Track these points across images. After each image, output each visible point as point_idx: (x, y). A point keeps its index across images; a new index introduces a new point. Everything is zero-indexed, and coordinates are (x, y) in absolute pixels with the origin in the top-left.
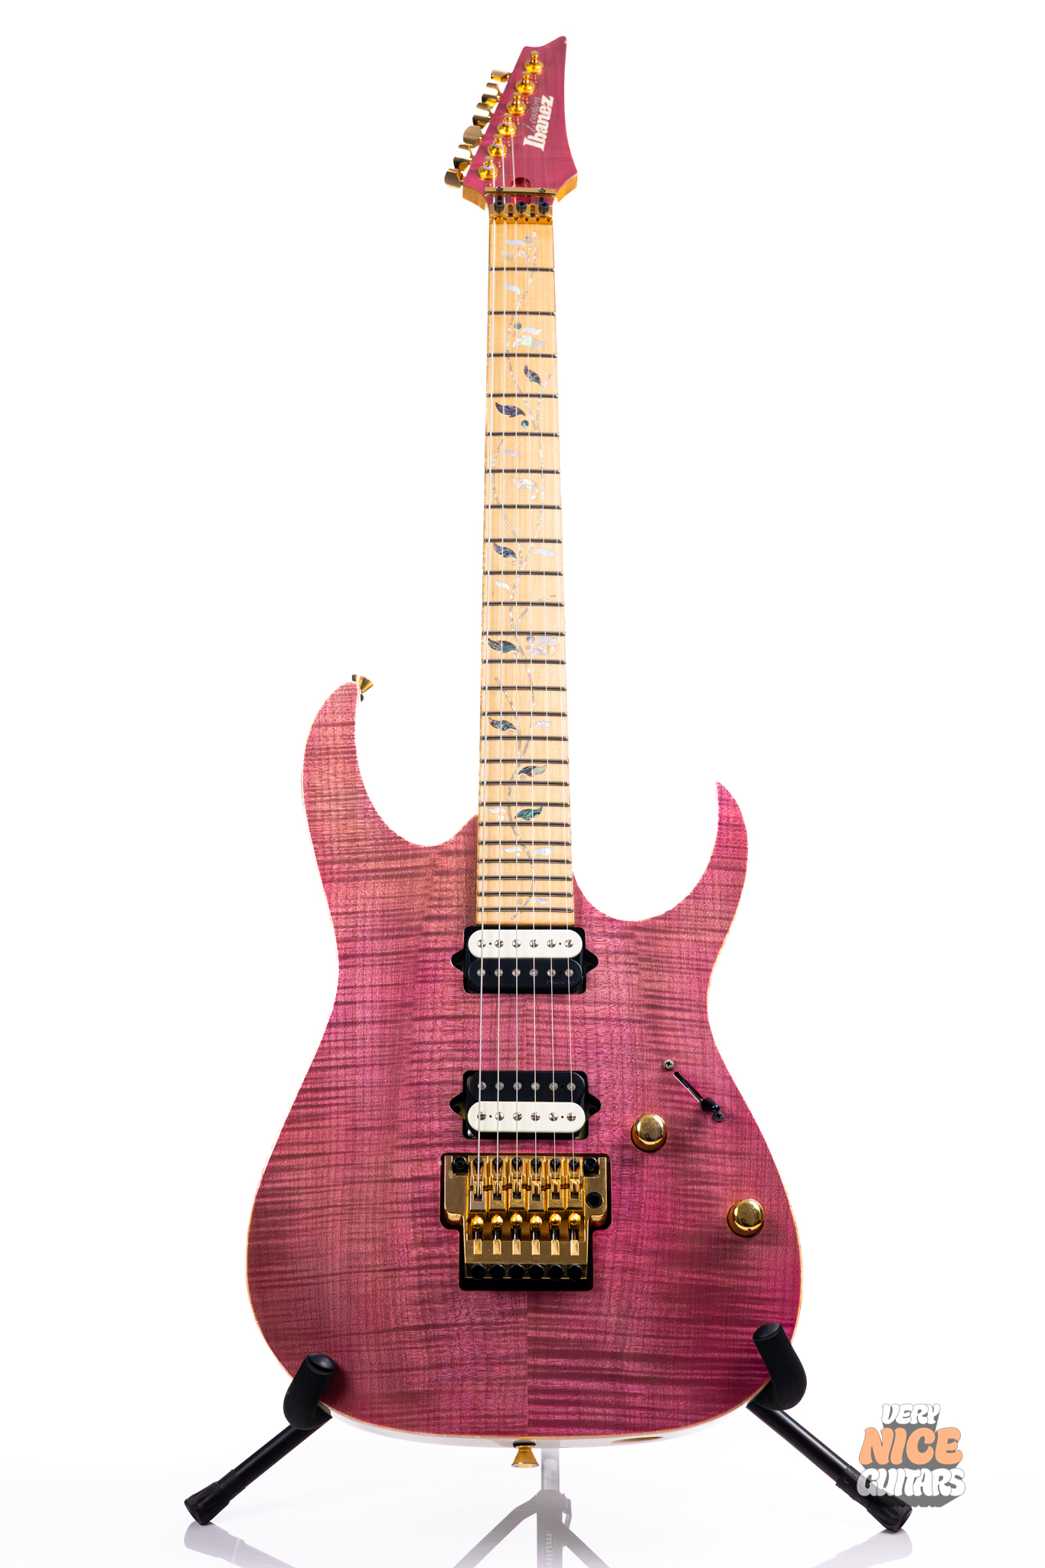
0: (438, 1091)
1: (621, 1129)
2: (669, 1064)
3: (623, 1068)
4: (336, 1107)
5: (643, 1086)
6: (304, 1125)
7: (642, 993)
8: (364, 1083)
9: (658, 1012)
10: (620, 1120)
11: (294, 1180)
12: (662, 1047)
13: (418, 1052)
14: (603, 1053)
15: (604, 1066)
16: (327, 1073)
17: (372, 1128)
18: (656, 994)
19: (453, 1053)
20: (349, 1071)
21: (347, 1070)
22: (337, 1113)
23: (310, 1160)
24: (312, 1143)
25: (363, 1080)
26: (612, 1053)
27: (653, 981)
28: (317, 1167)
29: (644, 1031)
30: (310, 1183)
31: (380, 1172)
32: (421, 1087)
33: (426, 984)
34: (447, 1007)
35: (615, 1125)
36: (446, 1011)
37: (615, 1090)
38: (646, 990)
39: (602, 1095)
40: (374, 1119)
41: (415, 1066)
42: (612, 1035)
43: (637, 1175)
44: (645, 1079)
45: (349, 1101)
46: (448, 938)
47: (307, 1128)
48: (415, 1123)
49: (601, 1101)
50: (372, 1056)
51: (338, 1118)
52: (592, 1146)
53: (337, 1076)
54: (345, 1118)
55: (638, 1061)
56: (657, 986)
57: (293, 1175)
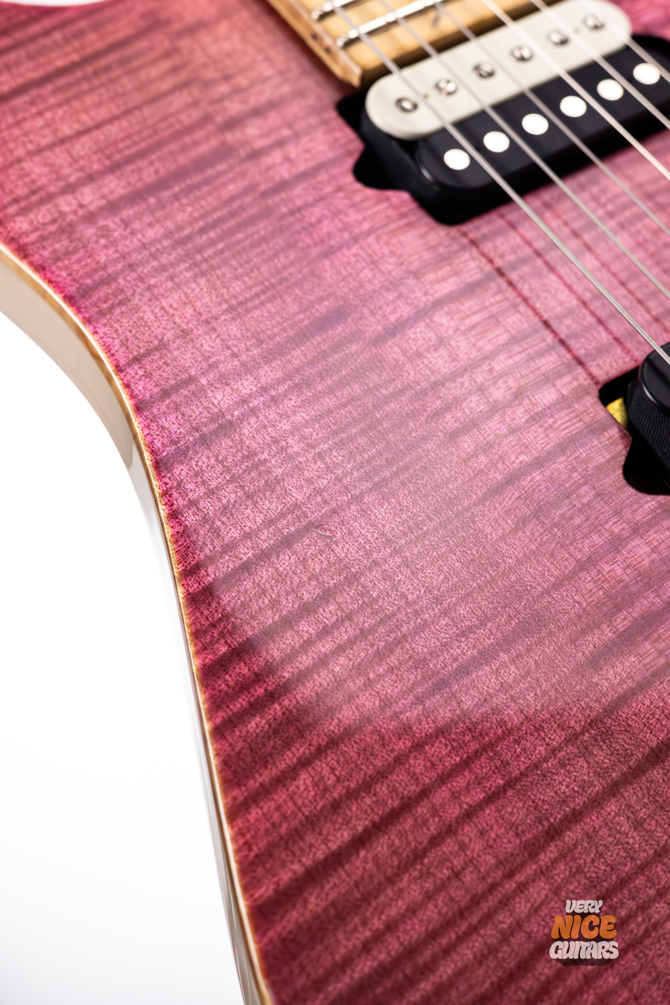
0: (574, 469)
4: (342, 660)
6: (290, 758)
8: (368, 554)
11: (378, 938)
13: (448, 408)
16: (248, 584)
17: (485, 657)
19: (533, 366)
20: (304, 546)
21: (298, 547)
22: (359, 670)
23: (382, 846)
24: (352, 795)
25: (361, 547)
28: (418, 856)
30: (432, 914)
31: (601, 755)
32: (525, 482)
33: (339, 254)
34: (431, 276)
36: (437, 287)
40: (470, 630)
41: (467, 444)
45: (366, 620)
46: (312, 140)
47: (304, 763)
48: (583, 574)
50: (339, 479)
51: (369, 684)
53: (280, 578)
54: (392, 670)
57: (364, 923)
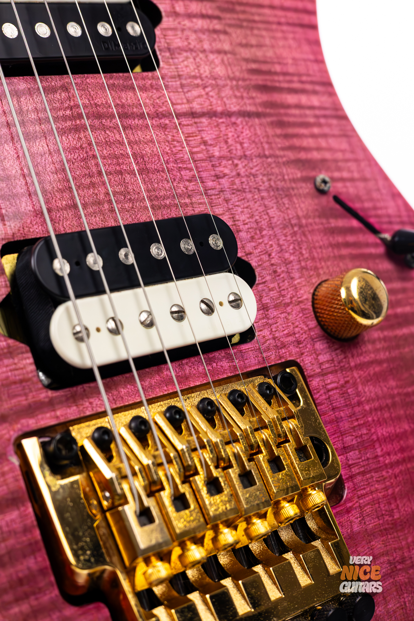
1: (298, 308)
2: (324, 182)
3: (263, 198)
5: (300, 226)
7: (245, 66)
9: (277, 97)
10: (291, 292)
12: (303, 155)
14: (225, 175)
15: (234, 199)
18: (265, 67)
26: (238, 175)
27: (252, 46)
29: (270, 131)
35: (288, 305)
37: (266, 240)
38: (247, 60)
39: (250, 253)
42: (226, 142)
43: (348, 385)
44: (300, 214)
49: (254, 264)
52: (268, 349)
55: (279, 183)
56: (259, 53)
